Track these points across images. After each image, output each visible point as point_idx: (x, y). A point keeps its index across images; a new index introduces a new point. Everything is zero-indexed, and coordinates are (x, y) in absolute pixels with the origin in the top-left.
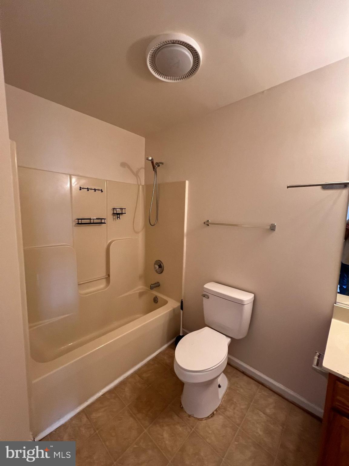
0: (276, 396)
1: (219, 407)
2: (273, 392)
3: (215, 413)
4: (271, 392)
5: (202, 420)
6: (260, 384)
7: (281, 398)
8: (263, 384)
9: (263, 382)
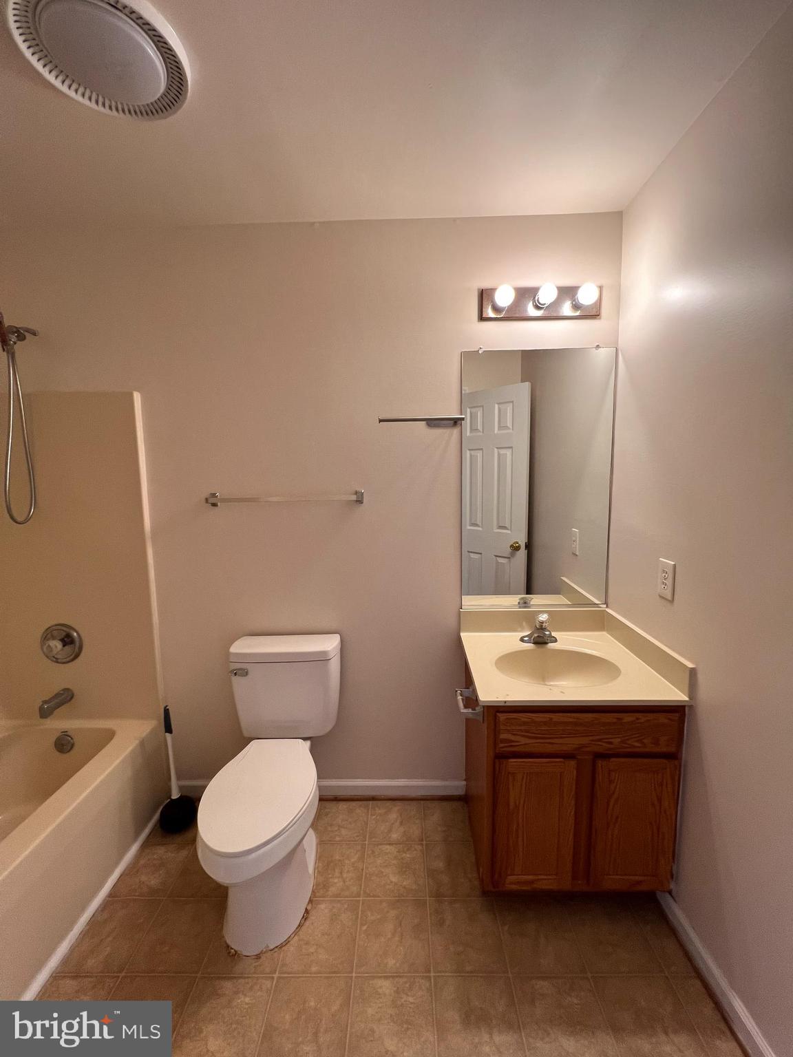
0: (399, 803)
1: (313, 891)
2: (390, 802)
3: (309, 908)
4: (388, 804)
5: (289, 942)
6: (368, 802)
7: (406, 802)
8: (373, 799)
9: (373, 793)
